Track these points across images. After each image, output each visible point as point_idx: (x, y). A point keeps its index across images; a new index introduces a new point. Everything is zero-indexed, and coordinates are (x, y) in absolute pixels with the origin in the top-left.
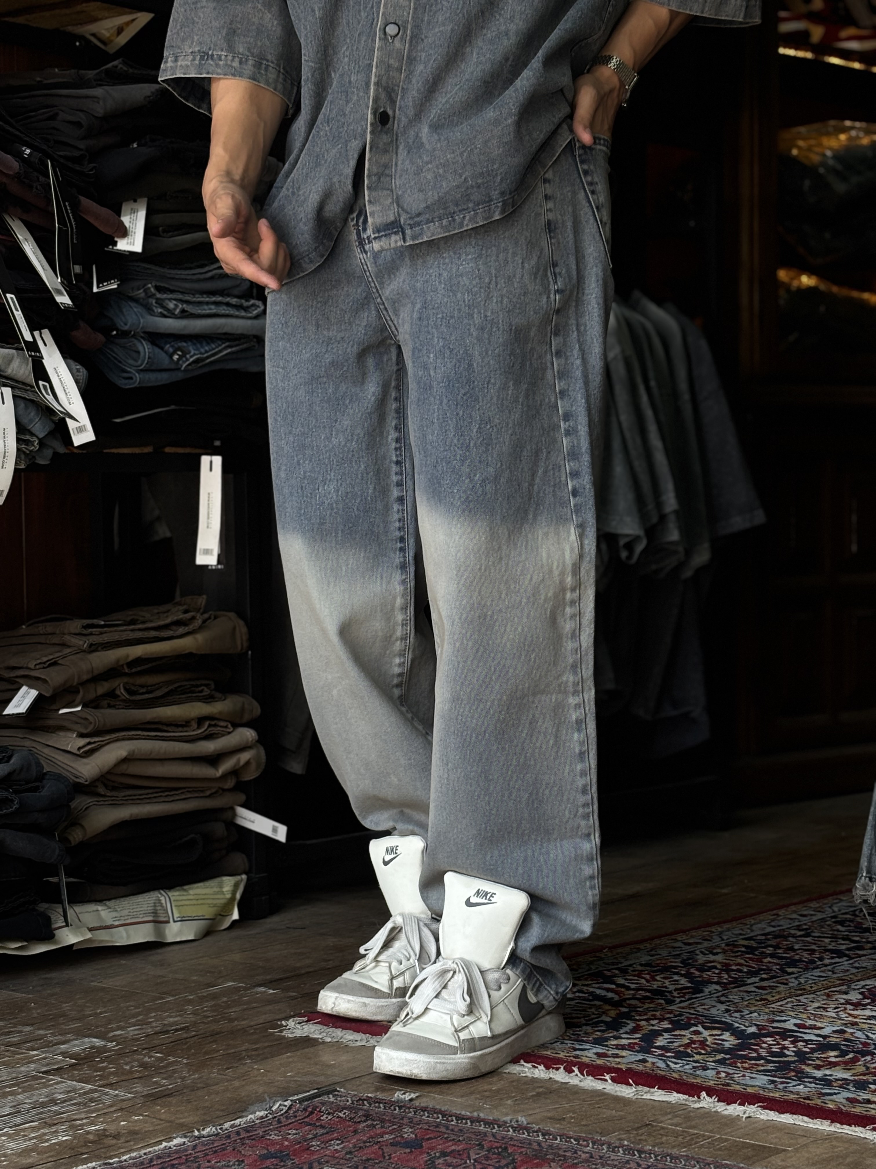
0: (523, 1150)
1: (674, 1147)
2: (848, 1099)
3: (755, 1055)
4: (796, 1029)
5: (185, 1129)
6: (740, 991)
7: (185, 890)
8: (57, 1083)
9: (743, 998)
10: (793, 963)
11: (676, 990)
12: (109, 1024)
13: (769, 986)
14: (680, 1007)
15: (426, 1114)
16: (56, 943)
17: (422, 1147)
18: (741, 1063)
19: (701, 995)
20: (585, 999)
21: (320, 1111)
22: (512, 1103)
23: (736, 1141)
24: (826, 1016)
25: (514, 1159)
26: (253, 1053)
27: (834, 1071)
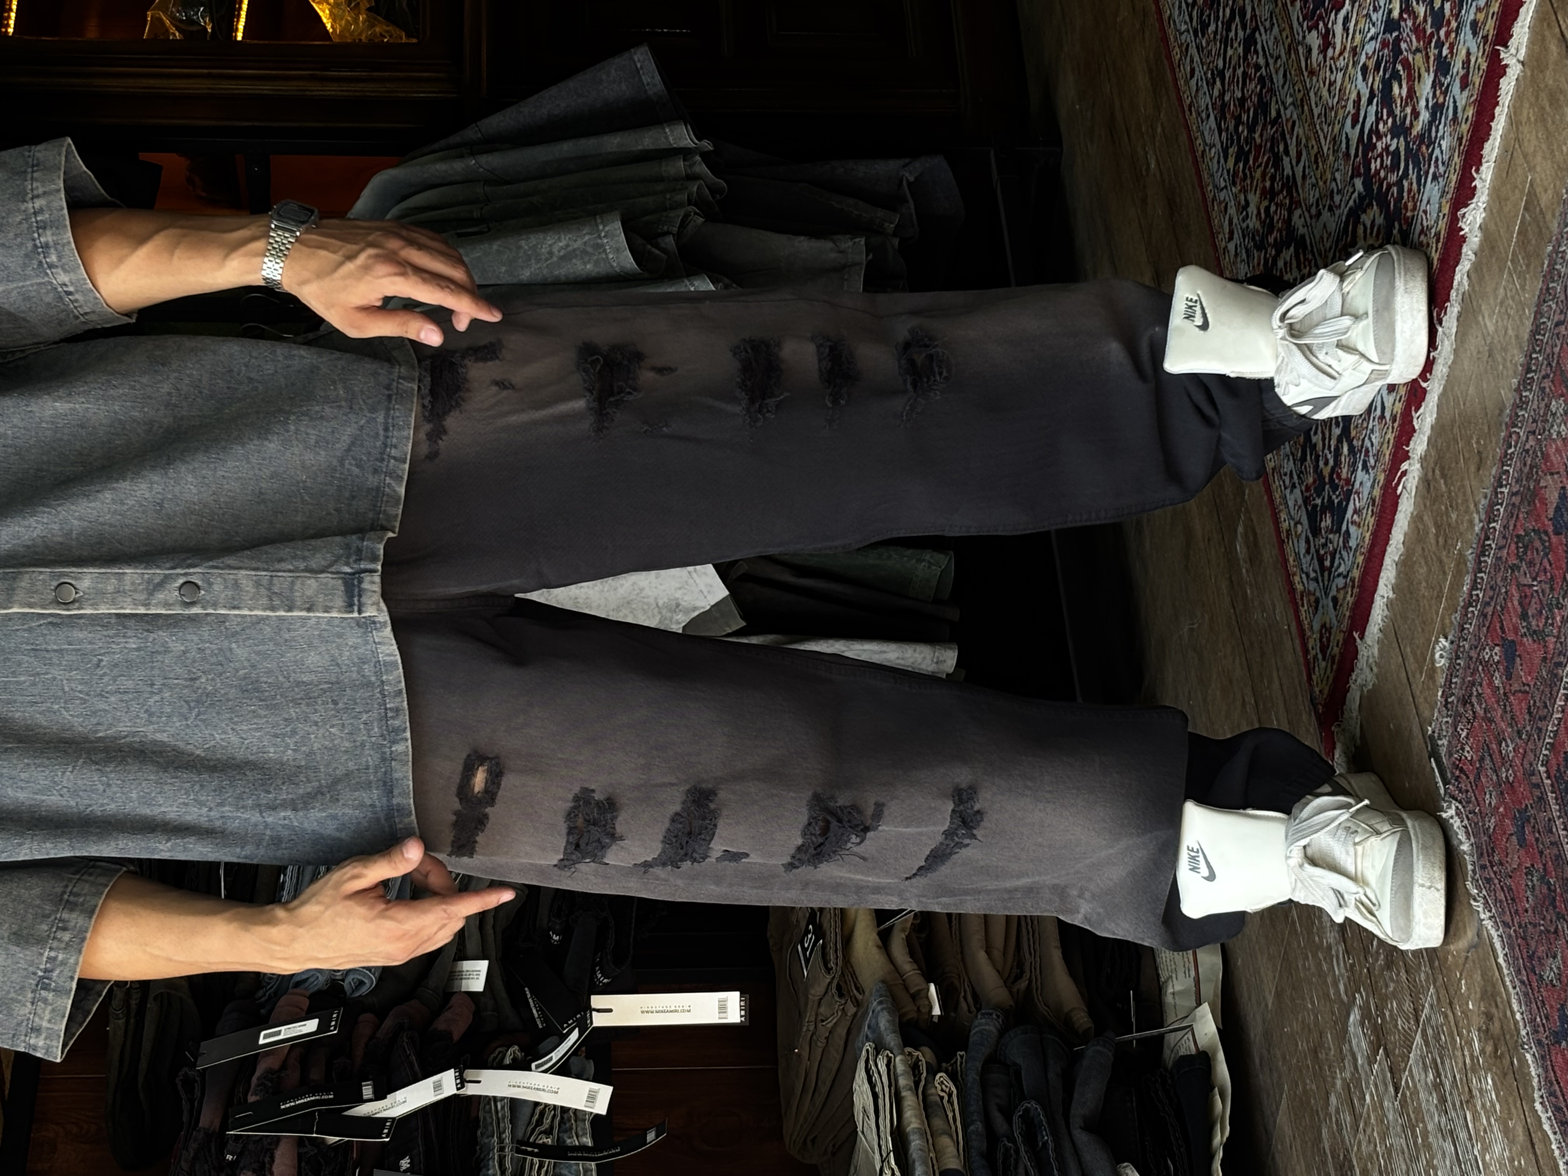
0: (1521, 516)
2: (1462, 89)
3: (1395, 189)
4: (1358, 127)
6: (1303, 186)
8: (1412, 1078)
9: (1313, 186)
10: (1263, 107)
12: (1328, 995)
13: (1297, 145)
15: (1467, 626)
16: (1215, 1050)
17: (1513, 641)
18: (1407, 211)
19: (1307, 237)
21: (1460, 760)
22: (1456, 513)
23: (1517, 243)
24: (1342, 84)
25: (1534, 530)
27: (1421, 95)
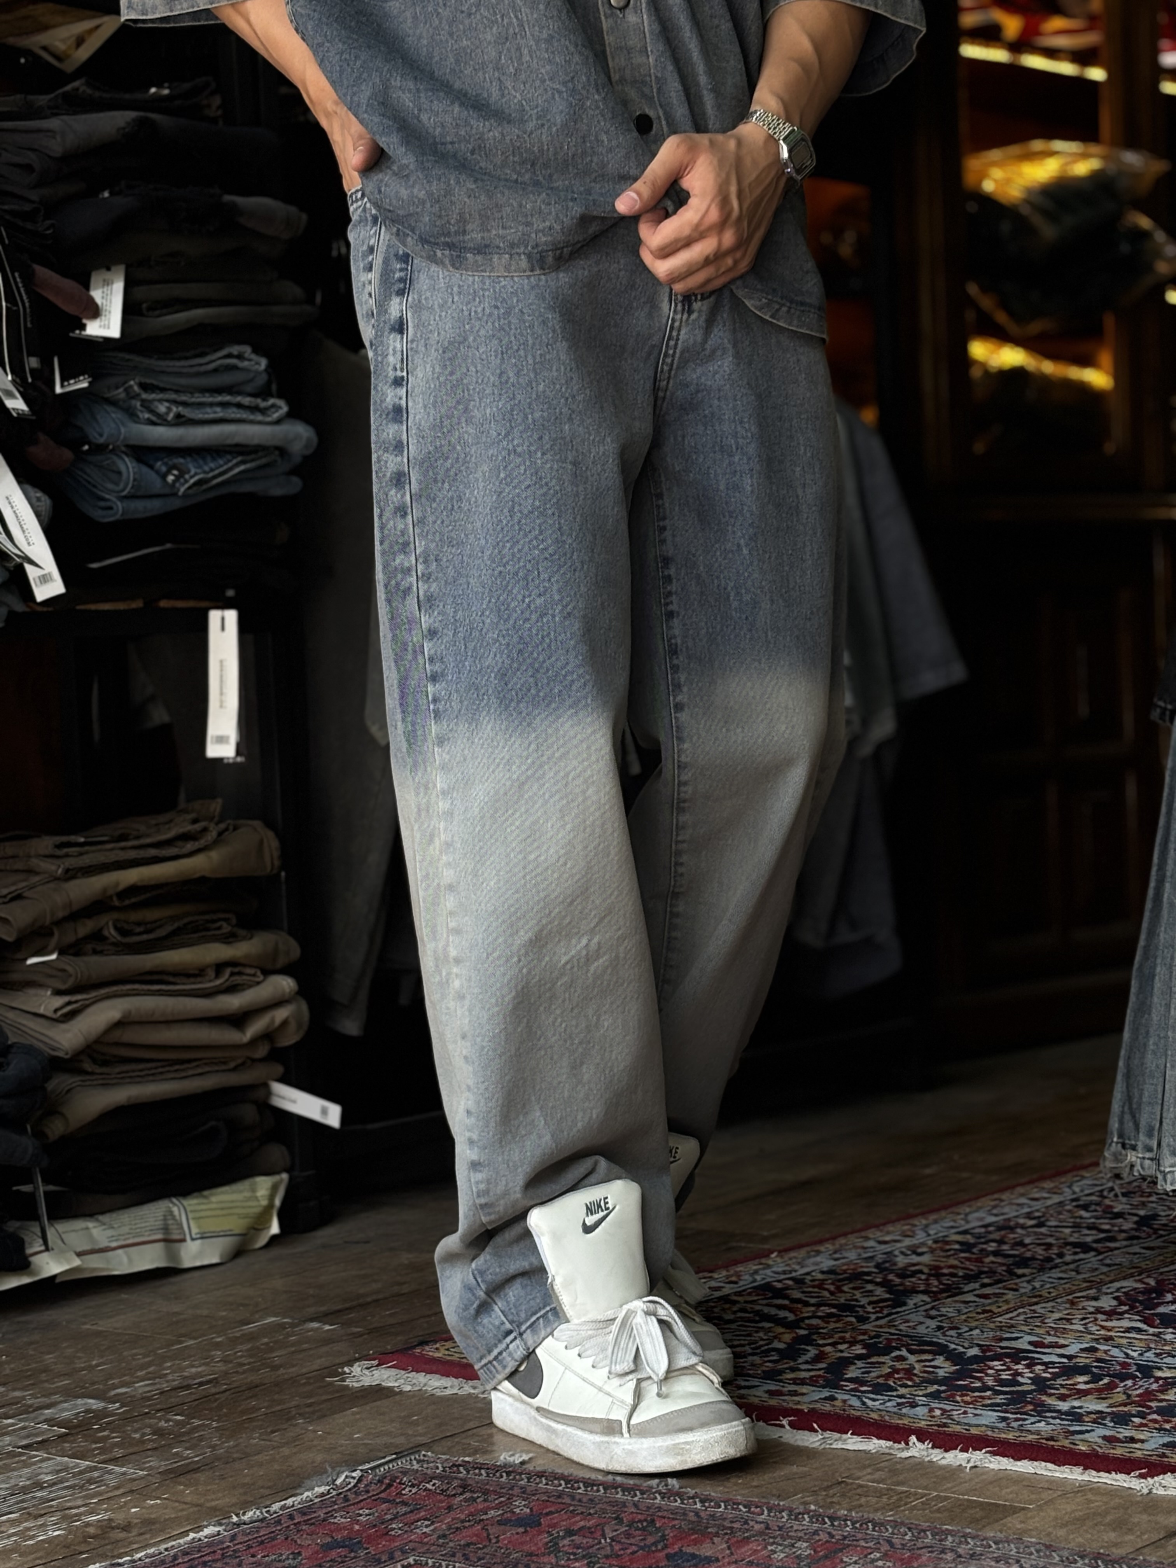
0: (676, 1522)
1: (876, 1510)
2: (1105, 1438)
3: (978, 1384)
4: (1031, 1348)
5: (220, 1514)
6: (956, 1302)
7: (205, 1197)
8: (42, 1461)
9: (959, 1311)
10: (1024, 1262)
11: (870, 1303)
12: (111, 1379)
13: (994, 1294)
14: (877, 1326)
15: (544, 1481)
16: (32, 1274)
17: (540, 1524)
18: (961, 1396)
19: (904, 1308)
20: (749, 1320)
21: (400, 1483)
23: (959, 1499)
24: (1071, 1330)
25: (664, 1536)
26: (307, 1410)
27: (1085, 1401)
